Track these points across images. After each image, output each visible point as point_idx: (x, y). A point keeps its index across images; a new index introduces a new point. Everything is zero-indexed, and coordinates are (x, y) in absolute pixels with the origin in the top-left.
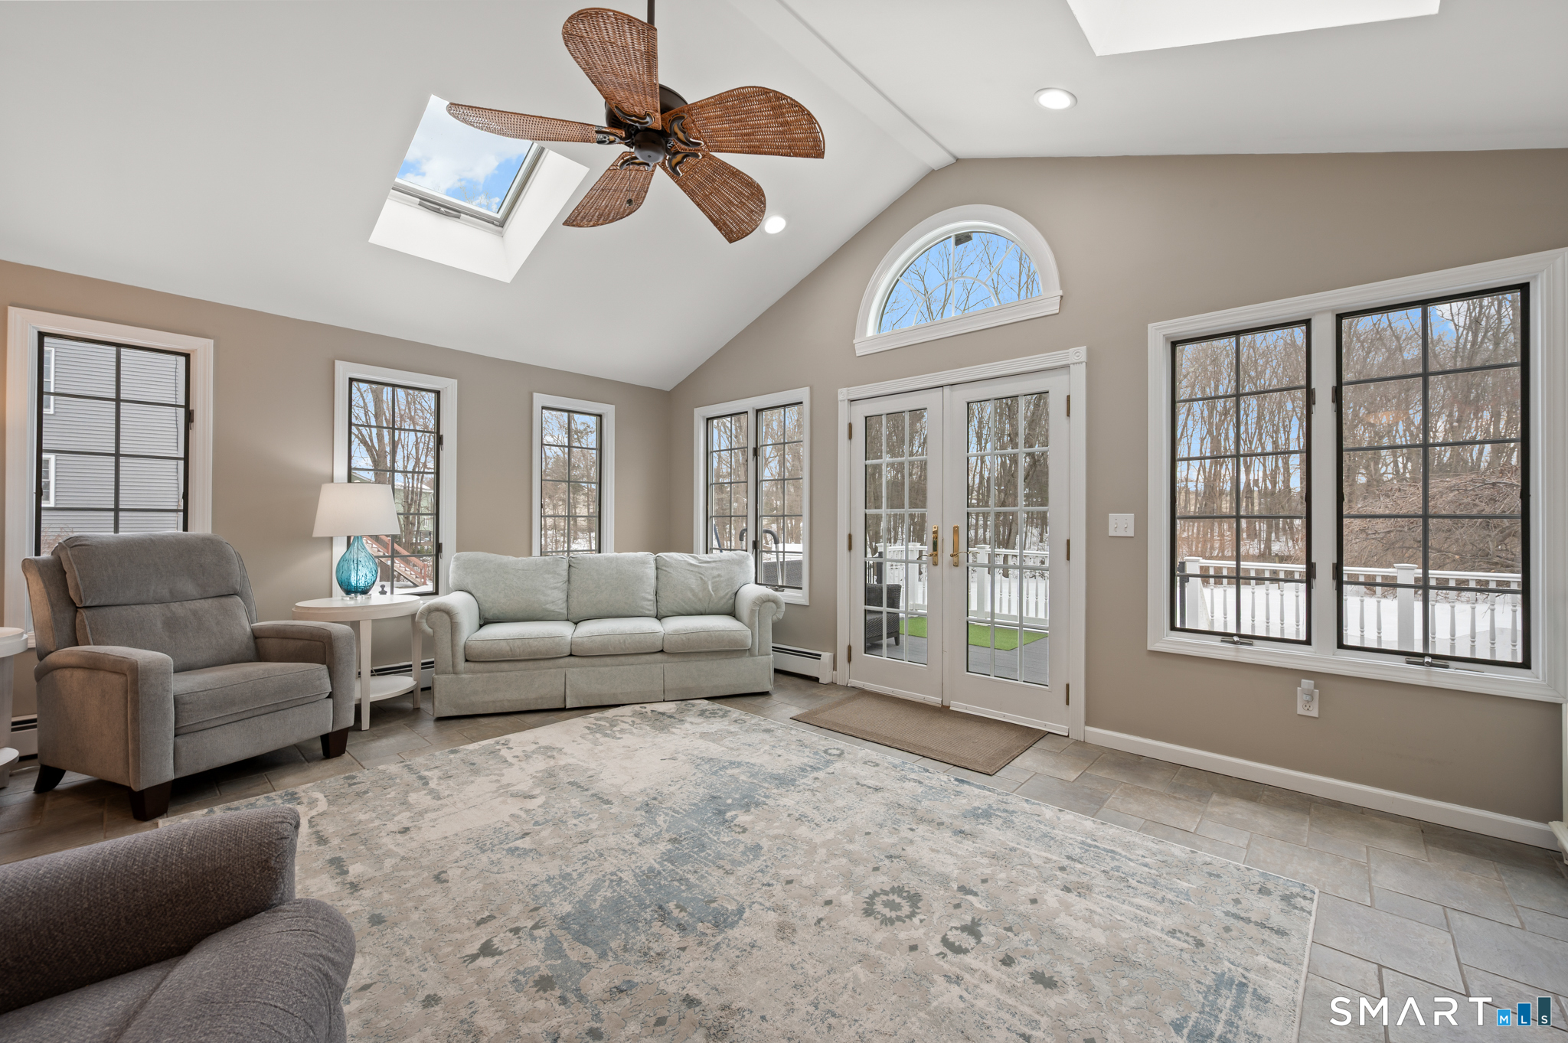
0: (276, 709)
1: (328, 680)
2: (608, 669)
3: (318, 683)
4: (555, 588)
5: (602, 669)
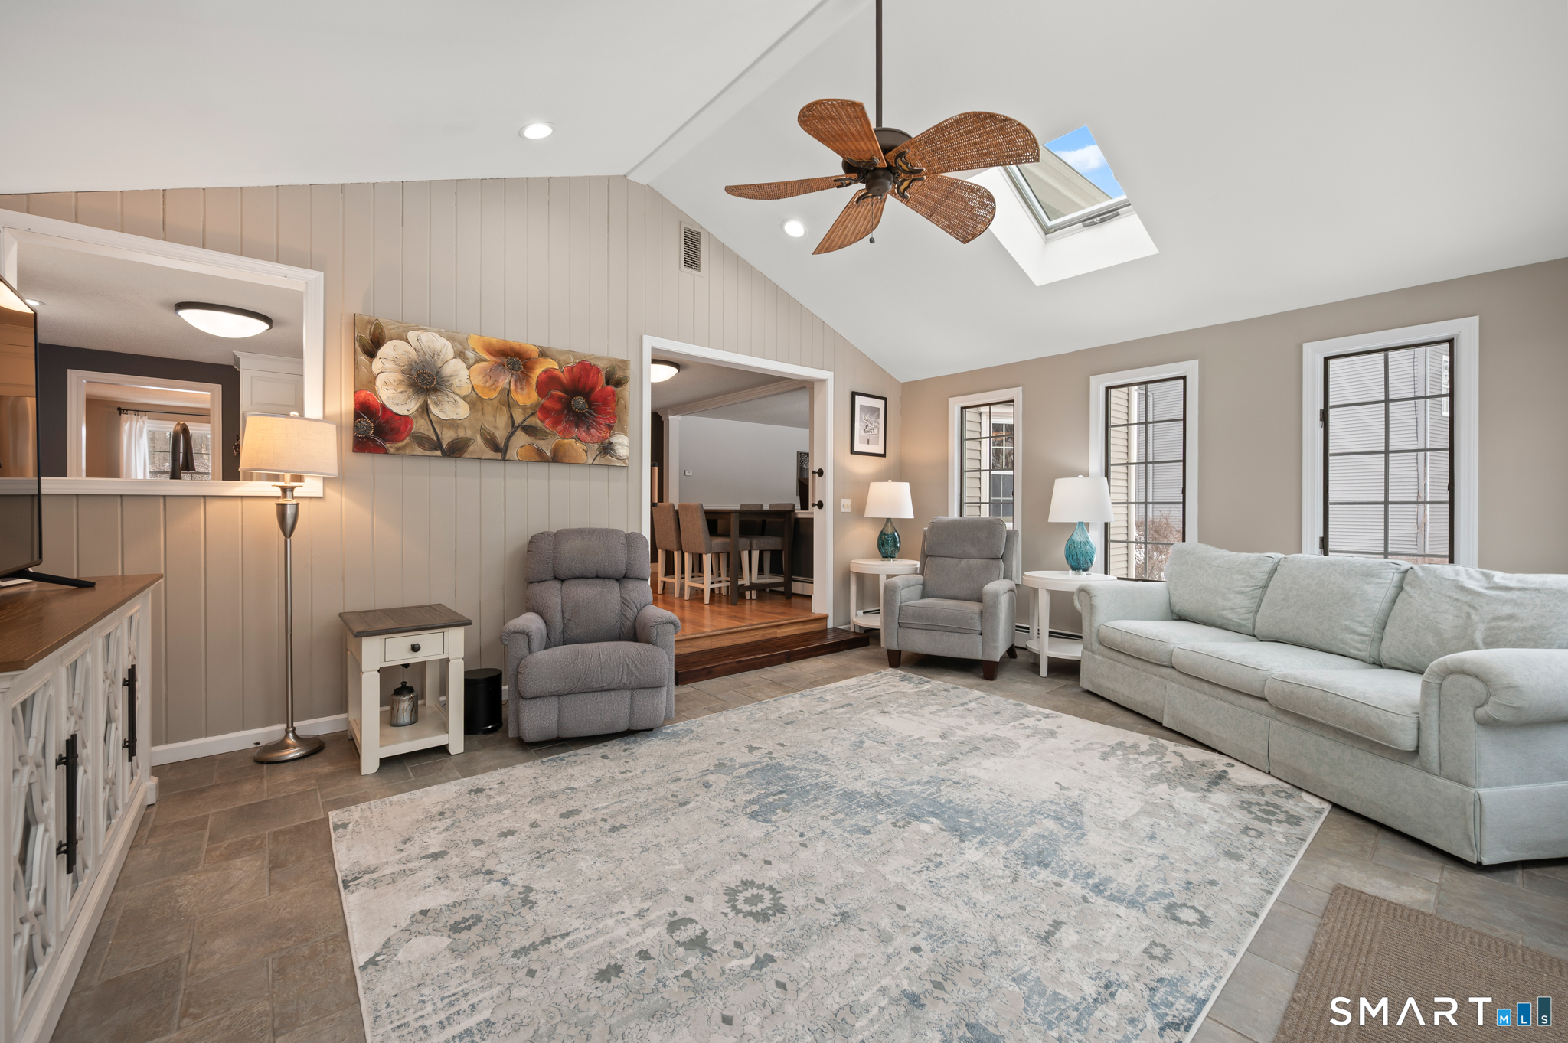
0: (944, 630)
1: (979, 622)
2: (1205, 698)
3: (970, 621)
4: (1241, 593)
5: (1200, 696)
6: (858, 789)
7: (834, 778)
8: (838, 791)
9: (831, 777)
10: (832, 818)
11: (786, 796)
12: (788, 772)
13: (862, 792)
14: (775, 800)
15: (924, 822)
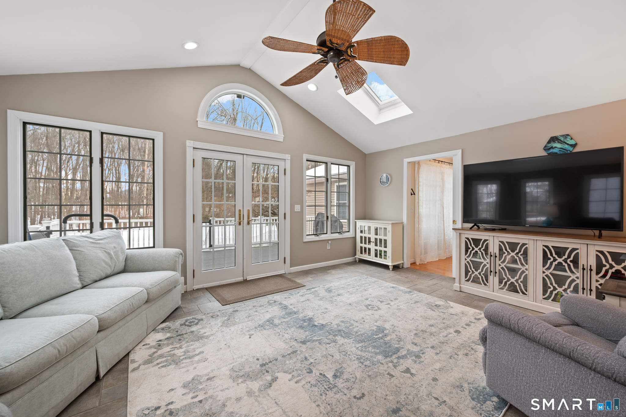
6: (343, 339)
7: (354, 345)
8: (352, 338)
9: (355, 346)
10: (354, 327)
11: (374, 336)
12: (378, 351)
13: (341, 337)
14: (378, 335)
15: (320, 324)
